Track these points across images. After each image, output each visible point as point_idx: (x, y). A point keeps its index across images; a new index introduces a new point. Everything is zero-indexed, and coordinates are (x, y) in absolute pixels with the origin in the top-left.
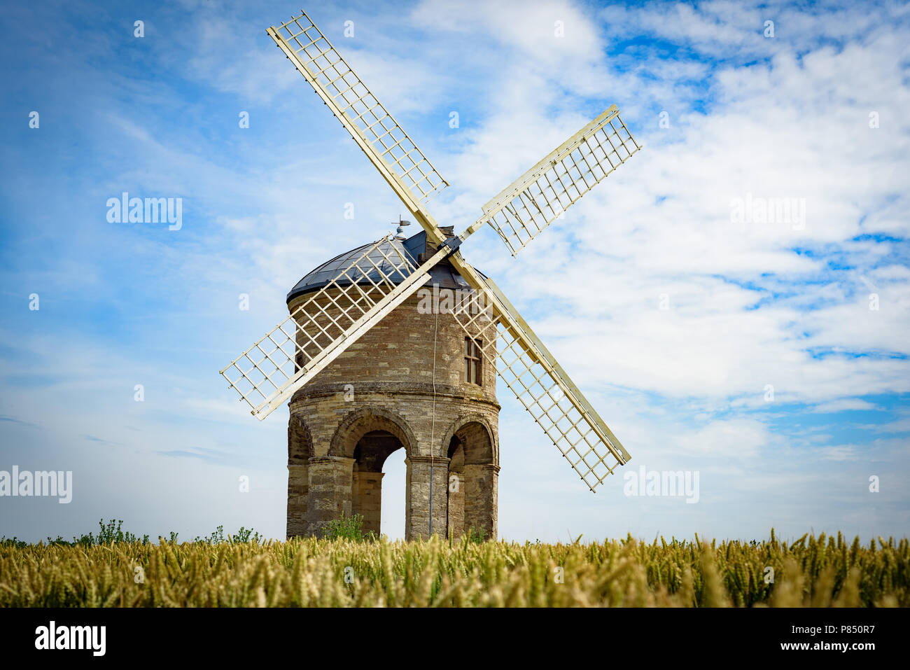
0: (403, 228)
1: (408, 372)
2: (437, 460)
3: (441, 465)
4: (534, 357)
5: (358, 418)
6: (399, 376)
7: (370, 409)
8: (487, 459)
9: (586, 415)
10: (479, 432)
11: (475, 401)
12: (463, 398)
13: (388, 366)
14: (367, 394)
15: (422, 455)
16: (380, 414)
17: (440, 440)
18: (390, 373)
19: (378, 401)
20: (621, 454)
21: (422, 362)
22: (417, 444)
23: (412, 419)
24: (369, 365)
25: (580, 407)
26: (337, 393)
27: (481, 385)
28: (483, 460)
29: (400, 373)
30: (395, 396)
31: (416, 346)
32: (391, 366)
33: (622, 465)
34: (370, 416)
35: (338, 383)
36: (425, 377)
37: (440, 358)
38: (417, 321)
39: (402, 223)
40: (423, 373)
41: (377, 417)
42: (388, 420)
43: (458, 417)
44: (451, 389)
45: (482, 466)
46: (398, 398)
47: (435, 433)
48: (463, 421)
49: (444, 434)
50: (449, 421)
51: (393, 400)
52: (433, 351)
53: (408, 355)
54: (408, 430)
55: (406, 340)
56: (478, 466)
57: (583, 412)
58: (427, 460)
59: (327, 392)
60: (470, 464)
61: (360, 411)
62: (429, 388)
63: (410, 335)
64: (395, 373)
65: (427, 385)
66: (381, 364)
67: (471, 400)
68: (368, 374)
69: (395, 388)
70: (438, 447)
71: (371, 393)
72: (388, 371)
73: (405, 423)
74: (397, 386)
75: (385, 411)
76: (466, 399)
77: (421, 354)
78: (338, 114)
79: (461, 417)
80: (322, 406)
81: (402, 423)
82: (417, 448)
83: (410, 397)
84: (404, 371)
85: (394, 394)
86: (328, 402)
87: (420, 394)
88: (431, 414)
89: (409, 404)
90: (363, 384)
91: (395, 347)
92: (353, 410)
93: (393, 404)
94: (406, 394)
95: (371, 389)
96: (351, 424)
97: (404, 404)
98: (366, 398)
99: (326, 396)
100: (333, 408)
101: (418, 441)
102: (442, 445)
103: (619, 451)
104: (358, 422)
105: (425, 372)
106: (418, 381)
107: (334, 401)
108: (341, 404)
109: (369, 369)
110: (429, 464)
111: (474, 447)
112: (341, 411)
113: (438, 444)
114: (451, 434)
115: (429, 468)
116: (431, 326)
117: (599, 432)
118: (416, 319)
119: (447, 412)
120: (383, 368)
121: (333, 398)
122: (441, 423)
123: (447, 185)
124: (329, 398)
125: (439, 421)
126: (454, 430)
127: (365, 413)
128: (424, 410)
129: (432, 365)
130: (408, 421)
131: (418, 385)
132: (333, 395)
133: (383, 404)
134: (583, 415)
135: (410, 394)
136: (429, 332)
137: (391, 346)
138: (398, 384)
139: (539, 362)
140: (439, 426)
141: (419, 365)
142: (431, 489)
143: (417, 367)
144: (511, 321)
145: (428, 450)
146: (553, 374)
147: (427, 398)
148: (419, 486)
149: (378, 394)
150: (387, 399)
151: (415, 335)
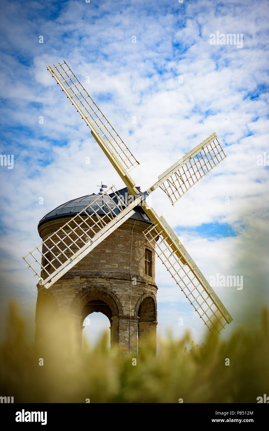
0: (103, 188)
1: (117, 266)
2: (133, 318)
3: (135, 321)
4: (184, 262)
5: (88, 292)
6: (112, 268)
7: (95, 287)
8: (153, 319)
9: (211, 295)
10: (150, 303)
11: (151, 285)
12: (145, 283)
13: (106, 262)
14: (94, 278)
15: (125, 315)
16: (101, 290)
17: (134, 306)
18: (107, 266)
19: (100, 282)
20: (228, 317)
21: (124, 261)
22: (122, 308)
23: (119, 293)
24: (94, 261)
25: (208, 290)
26: (75, 277)
27: (151, 276)
28: (150, 319)
29: (112, 267)
30: (110, 280)
31: (122, 252)
32: (108, 263)
33: (229, 323)
34: (95, 291)
35: (75, 271)
36: (126, 270)
37: (133, 260)
38: (122, 238)
39: (103, 186)
40: (125, 267)
41: (99, 292)
42: (105, 294)
43: (143, 293)
44: (139, 277)
45: (149, 323)
46: (112, 281)
47: (132, 302)
48: (145, 296)
49: (136, 303)
50: (138, 296)
51: (109, 282)
52: (130, 255)
53: (117, 257)
54: (117, 300)
55: (116, 248)
56: (147, 322)
57: (209, 293)
58: (128, 317)
59: (69, 276)
60: (142, 321)
61: (90, 288)
62: (128, 276)
63: (118, 246)
64: (110, 266)
65: (127, 274)
66: (102, 261)
67: (149, 284)
68: (94, 267)
69: (111, 275)
70: (133, 311)
71: (96, 278)
72: (106, 265)
73: (116, 296)
74: (111, 274)
75: (105, 288)
76: (147, 284)
77: (124, 256)
78: (84, 118)
79: (144, 294)
80: (65, 285)
81: (114, 296)
82: (122, 310)
83: (119, 281)
84: (115, 266)
85: (109, 278)
86: (69, 282)
87: (124, 279)
88: (130, 291)
89: (118, 285)
90: (91, 272)
91: (110, 252)
92: (85, 287)
93: (109, 284)
94: (116, 279)
95: (96, 275)
96: (83, 296)
97: (115, 284)
98: (93, 280)
99: (68, 279)
100: (73, 286)
101: (122, 307)
102: (135, 309)
103: (227, 316)
104: (87, 294)
105: (126, 267)
106: (122, 272)
107: (73, 282)
108: (77, 284)
109: (94, 264)
110: (129, 320)
111: (145, 312)
112: (78, 287)
113: (133, 309)
114: (139, 303)
115: (129, 322)
116: (129, 241)
117: (217, 305)
118: (121, 236)
119: (138, 290)
120: (103, 263)
121: (73, 280)
122: (134, 296)
123: (139, 164)
124: (69, 280)
125: (134, 295)
126: (141, 301)
127: (93, 289)
128: (126, 288)
129: (130, 263)
130: (117, 295)
131: (122, 274)
132: (73, 278)
133: (103, 284)
134: (209, 295)
135: (118, 279)
136: (128, 244)
137: (107, 251)
138: (112, 273)
139: (187, 264)
140: (134, 298)
141: (123, 263)
142: (129, 335)
143: (121, 264)
144: (173, 241)
145: (128, 312)
146: (194, 271)
147: (128, 281)
148: (123, 333)
149: (100, 279)
150: (106, 282)
151: (121, 246)
